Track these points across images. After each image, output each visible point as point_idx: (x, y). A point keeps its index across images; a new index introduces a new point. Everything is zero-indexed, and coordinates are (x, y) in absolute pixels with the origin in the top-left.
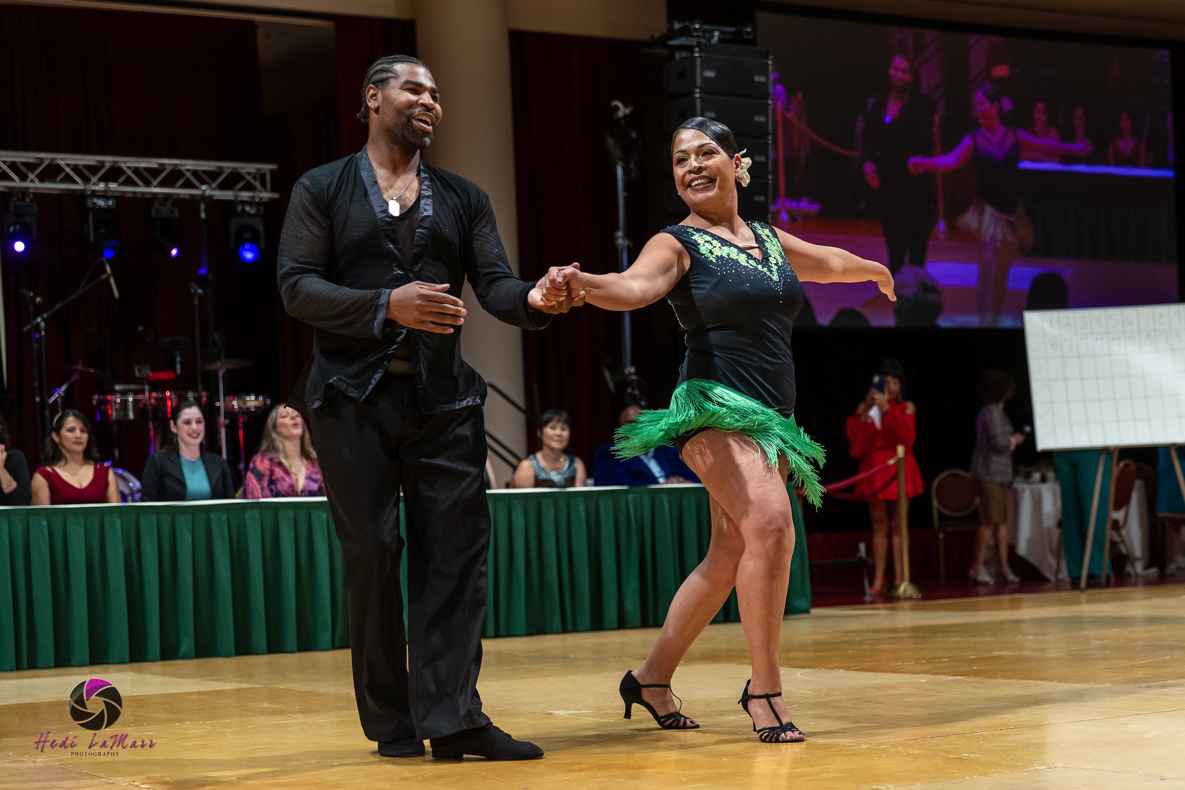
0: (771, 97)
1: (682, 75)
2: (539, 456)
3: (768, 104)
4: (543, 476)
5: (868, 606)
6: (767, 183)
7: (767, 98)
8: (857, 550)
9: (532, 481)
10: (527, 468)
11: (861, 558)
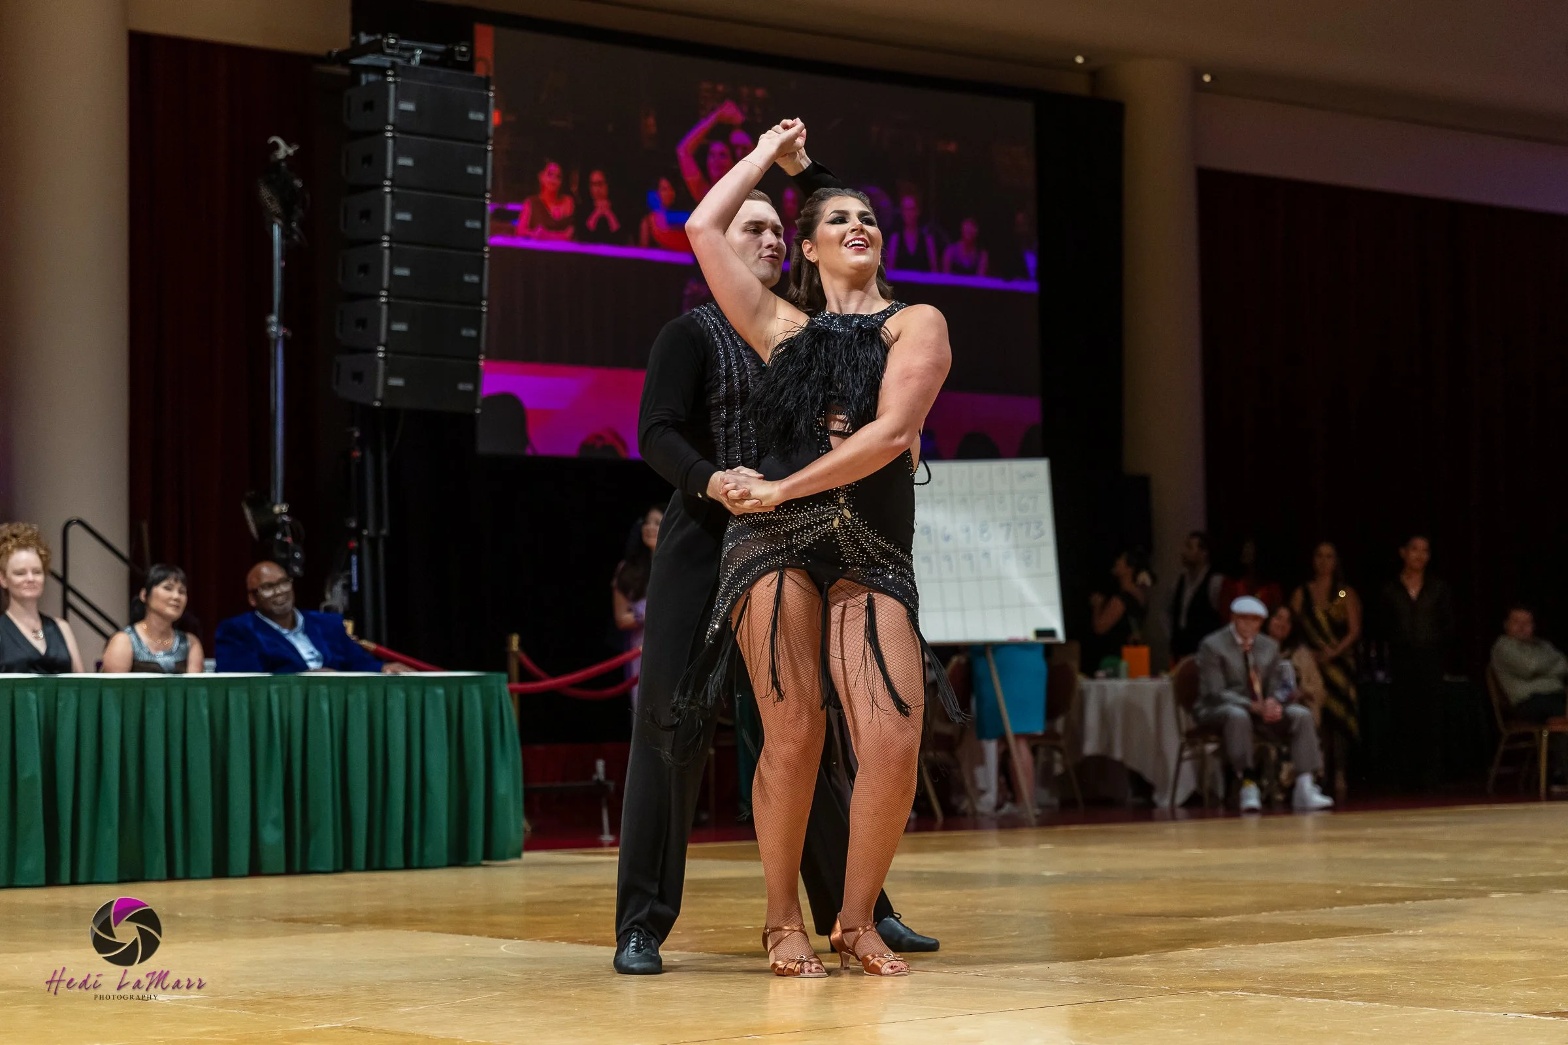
0: (491, 142)
1: (369, 106)
2: (140, 628)
3: (486, 151)
4: (145, 657)
5: (606, 850)
6: (483, 258)
7: (485, 142)
8: (594, 770)
9: (127, 662)
10: (121, 644)
11: (598, 780)
